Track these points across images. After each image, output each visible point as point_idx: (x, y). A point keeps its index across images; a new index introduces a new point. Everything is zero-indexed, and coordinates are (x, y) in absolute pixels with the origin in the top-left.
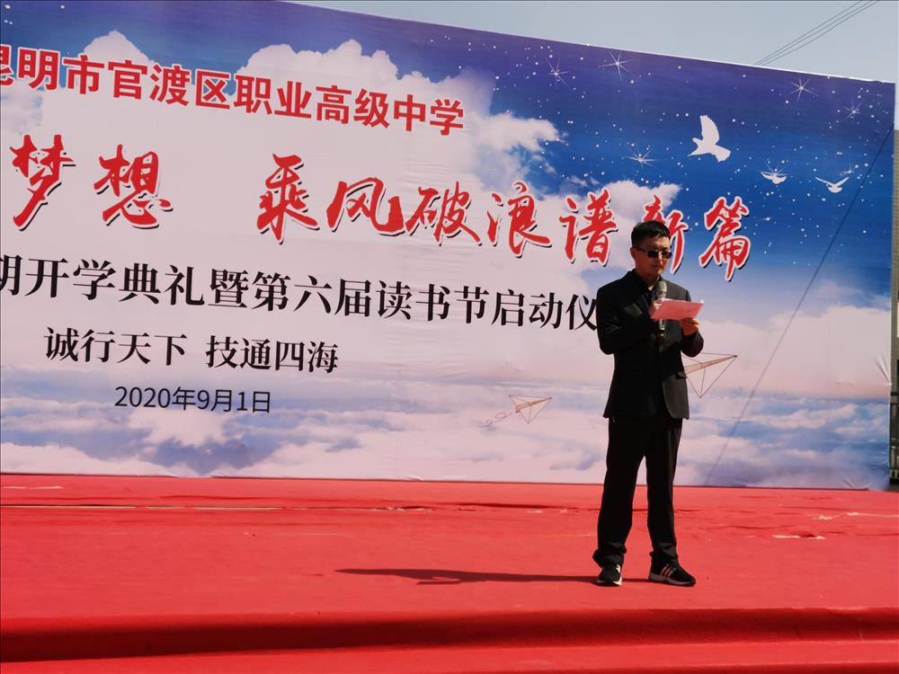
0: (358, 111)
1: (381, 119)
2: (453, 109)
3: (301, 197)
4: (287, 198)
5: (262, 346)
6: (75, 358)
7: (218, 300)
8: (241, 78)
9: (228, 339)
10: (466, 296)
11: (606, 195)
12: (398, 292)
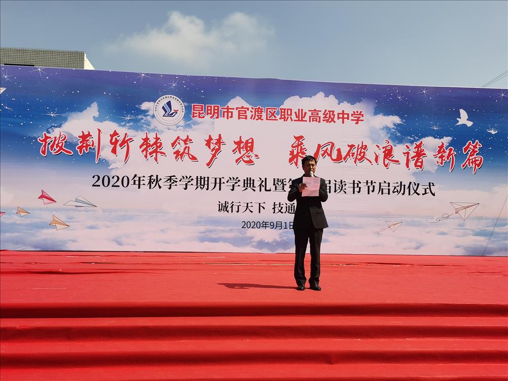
0: (324, 118)
1: (333, 120)
2: (360, 114)
3: (304, 150)
4: (299, 151)
5: (292, 205)
6: (228, 212)
7: (276, 189)
8: (281, 109)
9: (280, 203)
10: (367, 184)
11: (421, 143)
12: (341, 184)
